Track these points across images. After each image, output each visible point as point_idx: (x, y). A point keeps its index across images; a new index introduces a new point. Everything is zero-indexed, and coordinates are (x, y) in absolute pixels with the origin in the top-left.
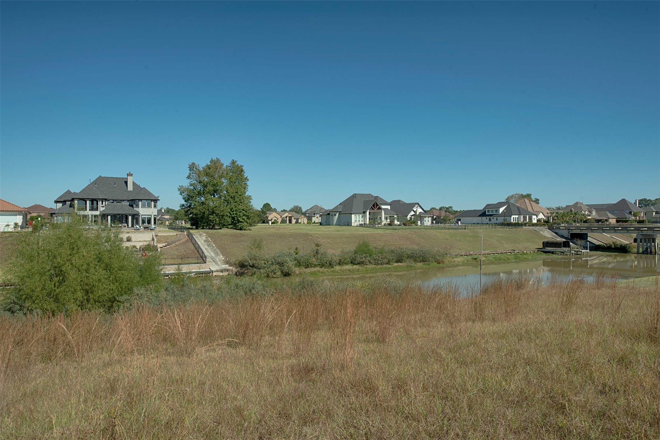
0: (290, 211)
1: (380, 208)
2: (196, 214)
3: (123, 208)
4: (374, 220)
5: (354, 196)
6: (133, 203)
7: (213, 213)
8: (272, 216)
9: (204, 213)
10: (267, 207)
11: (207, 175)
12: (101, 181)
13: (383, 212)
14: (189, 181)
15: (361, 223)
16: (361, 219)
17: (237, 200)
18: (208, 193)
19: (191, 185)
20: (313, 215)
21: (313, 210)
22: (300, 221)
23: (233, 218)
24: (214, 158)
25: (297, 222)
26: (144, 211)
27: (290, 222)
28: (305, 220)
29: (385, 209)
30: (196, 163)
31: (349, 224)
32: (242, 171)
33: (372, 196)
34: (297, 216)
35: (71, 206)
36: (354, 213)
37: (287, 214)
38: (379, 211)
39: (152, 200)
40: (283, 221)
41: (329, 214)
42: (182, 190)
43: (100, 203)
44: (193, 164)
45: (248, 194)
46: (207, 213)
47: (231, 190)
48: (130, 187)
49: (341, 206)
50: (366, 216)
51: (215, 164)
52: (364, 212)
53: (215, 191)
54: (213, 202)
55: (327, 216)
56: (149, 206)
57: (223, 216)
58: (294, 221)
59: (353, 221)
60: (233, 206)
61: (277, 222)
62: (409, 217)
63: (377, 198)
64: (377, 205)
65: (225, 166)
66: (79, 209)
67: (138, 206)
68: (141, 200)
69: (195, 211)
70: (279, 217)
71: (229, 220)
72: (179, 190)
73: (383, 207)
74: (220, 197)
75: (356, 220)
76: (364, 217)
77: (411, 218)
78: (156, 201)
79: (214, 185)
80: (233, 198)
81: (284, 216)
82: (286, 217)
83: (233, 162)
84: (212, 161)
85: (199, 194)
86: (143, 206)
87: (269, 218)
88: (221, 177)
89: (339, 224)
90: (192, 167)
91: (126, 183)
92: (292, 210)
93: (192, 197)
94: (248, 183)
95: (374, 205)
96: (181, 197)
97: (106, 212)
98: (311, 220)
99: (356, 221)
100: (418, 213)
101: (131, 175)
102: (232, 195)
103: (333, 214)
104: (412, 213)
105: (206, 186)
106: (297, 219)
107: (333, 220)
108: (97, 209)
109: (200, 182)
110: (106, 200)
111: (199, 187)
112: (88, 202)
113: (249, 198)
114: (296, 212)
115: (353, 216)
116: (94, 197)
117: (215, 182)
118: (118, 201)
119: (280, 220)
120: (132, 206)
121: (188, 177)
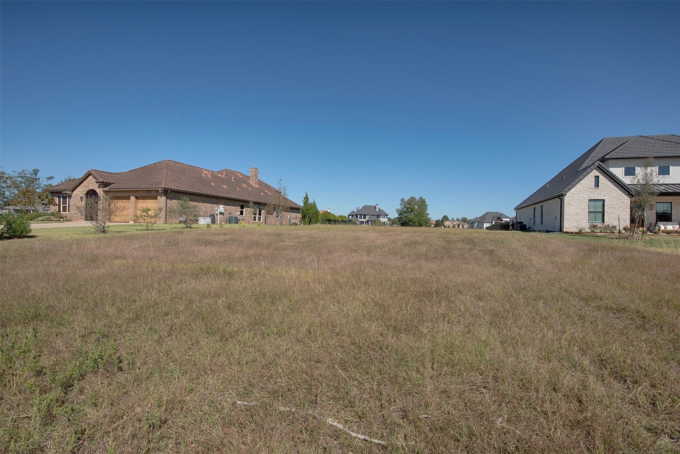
0: (459, 221)
2: (403, 221)
3: (375, 218)
5: (488, 213)
6: (378, 216)
7: (410, 221)
8: (447, 223)
11: (408, 204)
12: (365, 207)
14: (401, 206)
17: (422, 215)
18: (409, 212)
19: (402, 208)
22: (464, 227)
23: (419, 224)
24: (412, 196)
26: (382, 220)
27: (459, 226)
30: (404, 198)
32: (425, 201)
33: (499, 213)
34: (463, 223)
35: (357, 217)
36: (485, 223)
39: (385, 215)
40: (454, 227)
41: (472, 223)
42: (397, 211)
43: (366, 216)
44: (403, 199)
45: (427, 212)
46: (408, 221)
47: (419, 211)
48: (377, 210)
49: (480, 218)
51: (413, 199)
53: (412, 211)
54: (411, 216)
55: (471, 223)
56: (385, 218)
57: (415, 222)
58: (461, 227)
60: (419, 218)
61: (450, 227)
64: (500, 218)
65: (417, 199)
66: (359, 219)
67: (380, 218)
68: (381, 215)
69: (403, 220)
70: (451, 224)
73: (504, 219)
74: (414, 214)
78: (387, 215)
79: (411, 209)
80: (420, 214)
82: (456, 224)
83: (421, 198)
85: (405, 212)
86: (382, 217)
87: (445, 224)
88: (414, 205)
91: (376, 208)
93: (402, 214)
94: (428, 207)
95: (498, 218)
96: (397, 214)
97: (369, 220)
101: (378, 205)
102: (419, 213)
103: (475, 222)
105: (408, 209)
107: (474, 226)
108: (365, 218)
109: (405, 207)
110: (369, 215)
111: (405, 209)
112: (363, 216)
113: (428, 214)
116: (364, 214)
117: (412, 207)
118: (373, 215)
119: (451, 226)
120: (378, 217)
121: (400, 205)
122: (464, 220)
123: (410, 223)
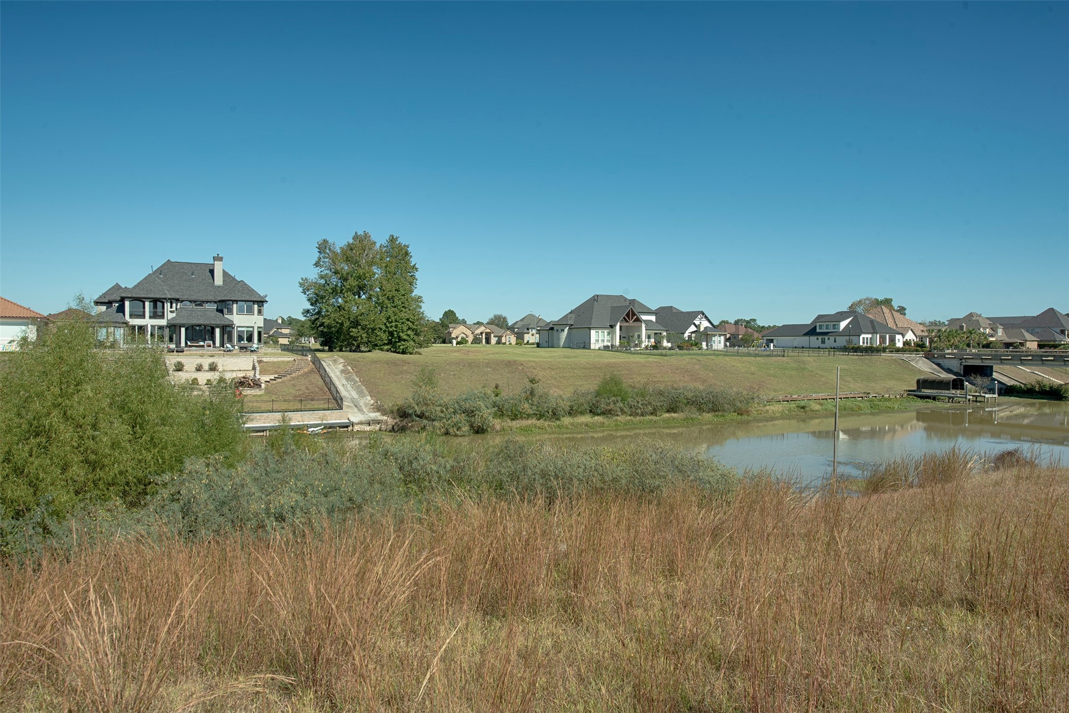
0: (488, 323)
1: (638, 320)
2: (329, 327)
3: (207, 315)
4: (628, 339)
5: (595, 299)
6: (223, 306)
7: (357, 324)
8: (457, 332)
9: (342, 324)
10: (450, 316)
11: (348, 260)
12: (169, 269)
13: (643, 326)
14: (317, 270)
15: (606, 344)
16: (607, 338)
17: (397, 302)
18: (349, 290)
19: (322, 277)
20: (526, 331)
21: (525, 322)
22: (503, 340)
23: (391, 334)
24: (360, 233)
25: (499, 342)
26: (241, 320)
27: (488, 341)
28: (513, 339)
29: (646, 322)
30: (330, 241)
31: (586, 345)
32: (407, 254)
33: (626, 299)
34: (500, 332)
35: (121, 309)
36: (595, 328)
37: (482, 329)
38: (636, 324)
39: (254, 302)
40: (477, 341)
41: (552, 329)
42: (305, 286)
43: (167, 305)
44: (325, 241)
45: (416, 293)
46: (347, 324)
47: (388, 286)
48: (219, 280)
49: (573, 316)
50: (614, 333)
51: (361, 242)
52: (612, 327)
53: (361, 288)
54: (358, 305)
55: (549, 332)
56: (250, 311)
57: (373, 330)
58: (494, 340)
59: (593, 340)
60: (390, 312)
61: (467, 342)
62: (686, 335)
63: (633, 302)
64: (634, 314)
65: (378, 245)
66: (131, 316)
67: (230, 312)
68: (236, 301)
69: (326, 321)
70: (469, 332)
71: (384, 336)
72: (301, 285)
73: (644, 317)
74: (370, 298)
75: (598, 338)
76: (611, 334)
77: (690, 337)
78: (261, 302)
79: (359, 277)
80: (391, 299)
81: (478, 331)
82: (482, 333)
83: (392, 239)
84: (356, 237)
85: (335, 292)
86: (240, 311)
87: (453, 335)
88: (371, 263)
89: (569, 345)
90: (323, 247)
91: (212, 272)
92: (491, 323)
93: (323, 298)
94: (417, 275)
95: (628, 315)
96: (304, 298)
97: (178, 322)
98: (523, 339)
99: (597, 341)
100: (702, 329)
101: (221, 259)
102: (390, 294)
103: (562, 327)
104: (693, 328)
105: (346, 280)
106: (500, 338)
107: (559, 339)
108: (162, 316)
109: (336, 273)
110: (177, 300)
111: (334, 280)
112: (147, 304)
113: (419, 299)
114: (497, 325)
115: (593, 332)
116: (158, 296)
117: (361, 271)
118: (200, 303)
119: (470, 339)
120: (221, 311)
121: (317, 264)
122: (499, 322)
123: (354, 332)
